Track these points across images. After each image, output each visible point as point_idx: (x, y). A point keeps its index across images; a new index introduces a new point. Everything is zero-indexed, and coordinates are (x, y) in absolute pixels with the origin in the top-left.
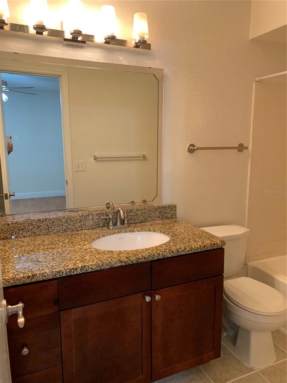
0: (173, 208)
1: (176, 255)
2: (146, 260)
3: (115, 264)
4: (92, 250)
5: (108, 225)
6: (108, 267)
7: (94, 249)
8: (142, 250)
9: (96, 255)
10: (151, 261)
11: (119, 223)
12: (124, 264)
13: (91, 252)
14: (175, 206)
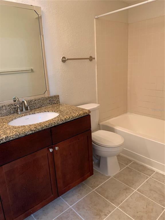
0: (57, 97)
1: (65, 122)
2: (47, 128)
3: (28, 133)
4: (10, 127)
5: (17, 112)
6: (24, 135)
7: (11, 126)
8: (44, 122)
9: (14, 129)
10: (51, 128)
11: (24, 110)
12: (33, 132)
13: (9, 128)
14: (58, 96)
